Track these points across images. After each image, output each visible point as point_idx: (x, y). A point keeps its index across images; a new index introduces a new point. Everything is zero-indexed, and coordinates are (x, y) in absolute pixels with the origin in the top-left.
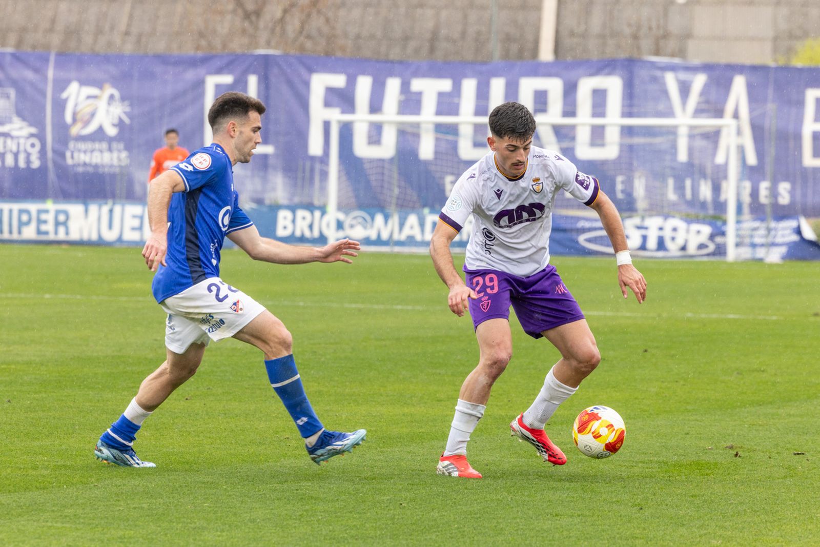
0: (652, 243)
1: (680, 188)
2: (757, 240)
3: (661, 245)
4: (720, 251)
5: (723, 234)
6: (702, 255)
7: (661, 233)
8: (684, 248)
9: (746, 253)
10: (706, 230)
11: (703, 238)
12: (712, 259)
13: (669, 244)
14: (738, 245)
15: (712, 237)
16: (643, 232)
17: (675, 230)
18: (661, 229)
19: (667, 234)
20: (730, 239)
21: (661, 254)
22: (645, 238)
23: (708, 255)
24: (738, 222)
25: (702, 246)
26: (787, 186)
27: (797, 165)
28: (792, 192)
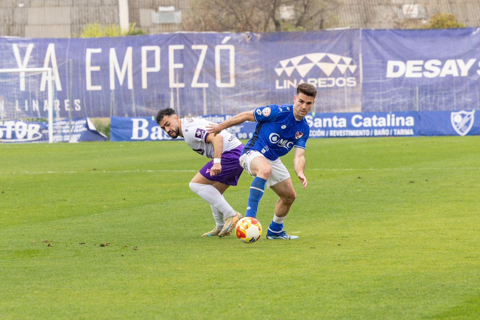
0: (9, 135)
1: (22, 105)
2: (65, 131)
3: (14, 136)
4: (45, 138)
5: (47, 128)
6: (36, 140)
7: (13, 129)
8: (25, 137)
9: (59, 138)
10: (37, 127)
11: (36, 131)
12: (41, 142)
13: (18, 135)
14: (54, 134)
15: (40, 131)
16: (4, 129)
17: (21, 127)
18: (13, 127)
19: (17, 130)
20: (51, 131)
21: (13, 140)
22: (5, 132)
23: (39, 140)
24: (54, 122)
25: (35, 135)
26: (79, 101)
27: (83, 90)
28: (82, 104)
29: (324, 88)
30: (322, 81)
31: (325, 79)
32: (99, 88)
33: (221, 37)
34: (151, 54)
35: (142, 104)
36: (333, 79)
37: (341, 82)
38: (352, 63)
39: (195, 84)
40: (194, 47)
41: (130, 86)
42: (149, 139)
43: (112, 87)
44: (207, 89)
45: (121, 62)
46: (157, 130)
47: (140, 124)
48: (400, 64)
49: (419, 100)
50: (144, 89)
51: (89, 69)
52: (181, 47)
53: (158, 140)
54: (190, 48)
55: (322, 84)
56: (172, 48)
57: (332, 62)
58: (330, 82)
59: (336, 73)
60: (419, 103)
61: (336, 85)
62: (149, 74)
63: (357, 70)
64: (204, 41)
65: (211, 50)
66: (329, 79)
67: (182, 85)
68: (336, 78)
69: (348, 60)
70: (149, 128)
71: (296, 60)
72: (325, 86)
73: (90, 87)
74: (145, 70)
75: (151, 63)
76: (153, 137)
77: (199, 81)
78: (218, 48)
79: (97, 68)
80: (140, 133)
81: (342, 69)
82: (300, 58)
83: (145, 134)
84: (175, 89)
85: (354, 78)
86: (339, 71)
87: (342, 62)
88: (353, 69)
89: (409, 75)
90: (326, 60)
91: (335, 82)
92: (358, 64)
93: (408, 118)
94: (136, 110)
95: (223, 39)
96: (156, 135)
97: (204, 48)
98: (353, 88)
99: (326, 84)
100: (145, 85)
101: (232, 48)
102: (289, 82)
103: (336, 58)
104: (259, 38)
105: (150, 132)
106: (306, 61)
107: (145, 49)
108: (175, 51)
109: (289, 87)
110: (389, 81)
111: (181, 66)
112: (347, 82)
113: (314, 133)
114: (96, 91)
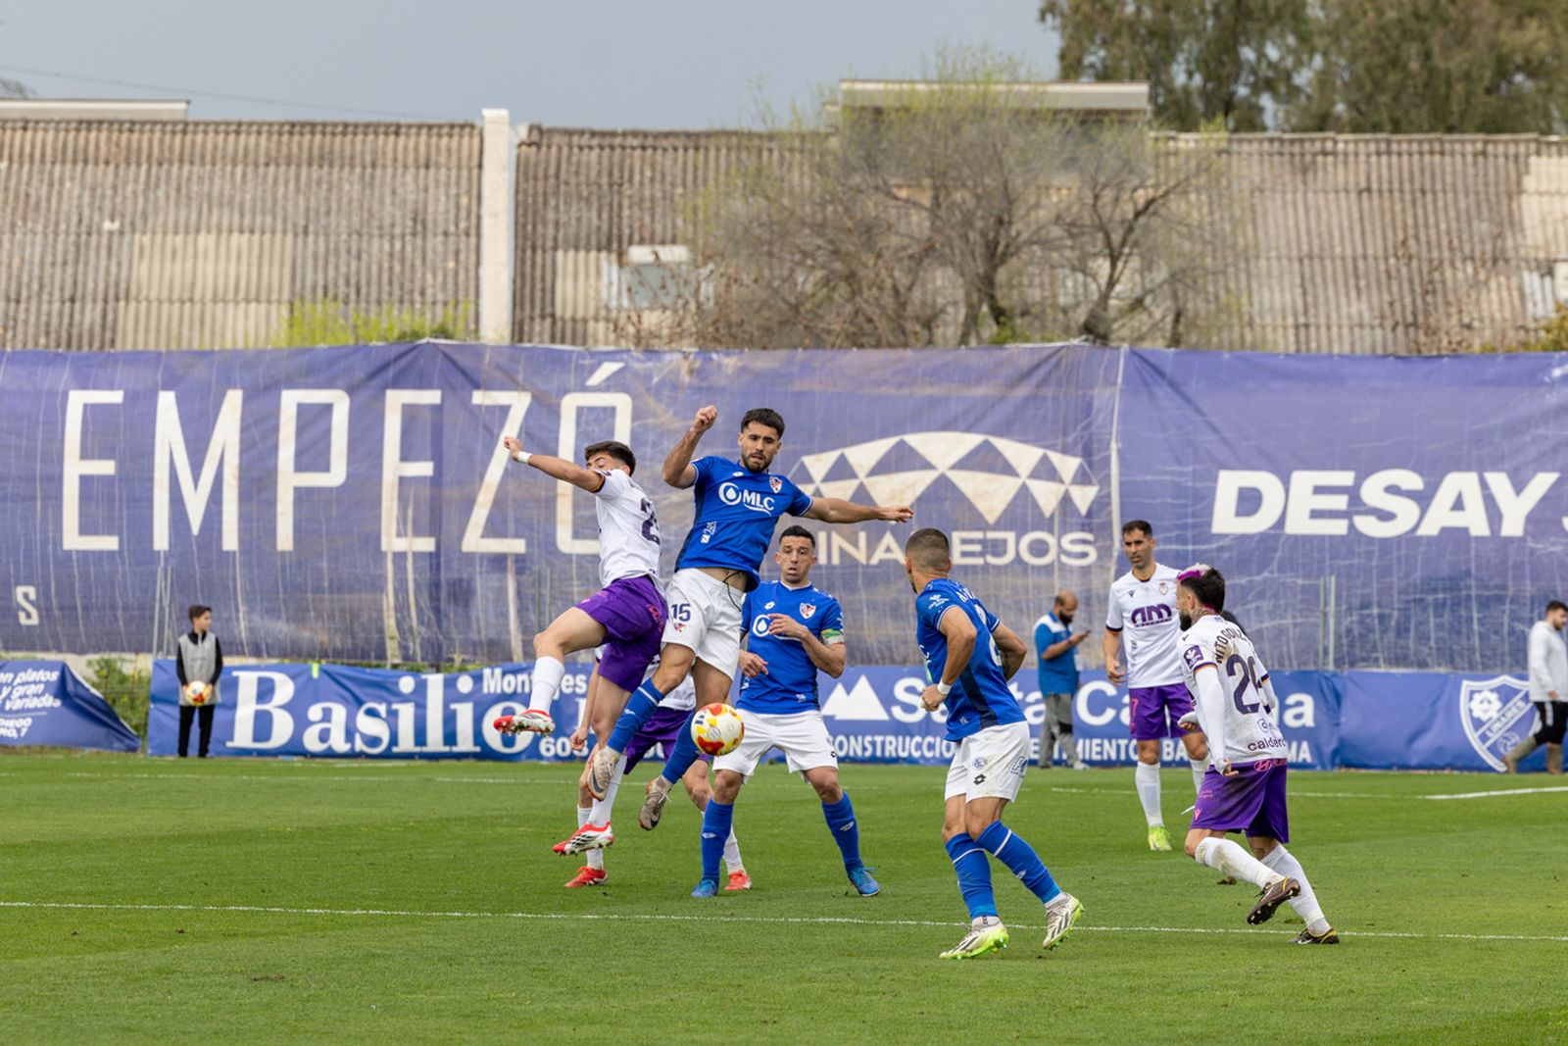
26: (32, 591)
27: (50, 547)
28: (43, 605)
29: (974, 567)
30: (964, 542)
31: (978, 535)
32: (110, 543)
33: (587, 362)
34: (314, 419)
35: (272, 612)
36: (1010, 536)
37: (1039, 549)
38: (1082, 478)
39: (475, 541)
40: (479, 398)
41: (230, 541)
42: (294, 748)
43: (161, 541)
44: (519, 559)
45: (197, 444)
46: (327, 716)
47: (265, 691)
48: (1265, 482)
49: (1338, 623)
50: (283, 554)
51: (75, 468)
52: (433, 397)
53: (330, 754)
54: (466, 403)
55: (965, 554)
56: (396, 400)
57: (1008, 470)
58: (998, 548)
59: (1021, 514)
60: (1338, 637)
61: (1018, 559)
62: (302, 495)
63: (1101, 503)
64: (520, 378)
65: (545, 410)
66: (991, 535)
67: (427, 544)
68: (1021, 532)
69: (1068, 465)
70: (296, 708)
71: (864, 455)
72: (979, 561)
73: (73, 540)
74: (289, 480)
75: (313, 455)
76: (311, 741)
77: (493, 529)
78: (570, 403)
79: (106, 467)
80: (263, 725)
81: (1047, 496)
82: (880, 448)
83: (282, 730)
84: (400, 557)
85: (1089, 537)
86: (1035, 505)
87: (1046, 471)
88: (1084, 497)
89: (1299, 524)
90: (985, 460)
91: (1017, 545)
92: (1105, 481)
93: (1291, 700)
94: (251, 630)
95: (592, 370)
96: (324, 736)
97: (518, 402)
98: (1085, 571)
99: (982, 554)
100: (285, 540)
101: (622, 403)
102: (838, 541)
103: (1022, 455)
104: (730, 371)
105: (302, 723)
106: (902, 460)
107: (291, 400)
108: (410, 413)
109: (836, 560)
110: (1221, 549)
111: (424, 469)
112: (1062, 551)
113: (931, 747)
114: (99, 555)
